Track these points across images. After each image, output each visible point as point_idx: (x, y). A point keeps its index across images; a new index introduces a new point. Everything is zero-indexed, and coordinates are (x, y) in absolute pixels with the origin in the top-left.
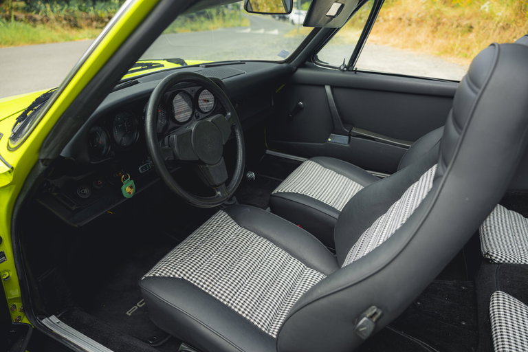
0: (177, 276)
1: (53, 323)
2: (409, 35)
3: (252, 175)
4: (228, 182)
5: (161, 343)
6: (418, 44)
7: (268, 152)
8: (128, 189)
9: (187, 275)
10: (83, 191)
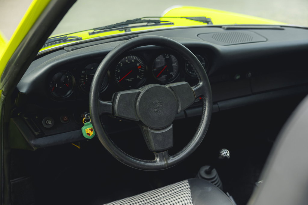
3: (226, 153)
10: (48, 122)
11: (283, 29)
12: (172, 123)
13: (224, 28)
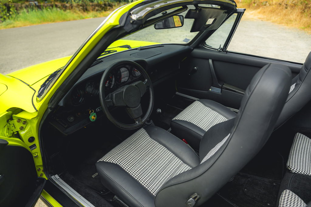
0: (114, 162)
1: (56, 178)
2: (285, 15)
3: (159, 110)
4: (142, 117)
5: (106, 193)
6: (291, 21)
7: (177, 93)
8: (93, 117)
9: (119, 162)
10: (71, 118)
11: (163, 46)
12: (140, 103)
13: (139, 50)
